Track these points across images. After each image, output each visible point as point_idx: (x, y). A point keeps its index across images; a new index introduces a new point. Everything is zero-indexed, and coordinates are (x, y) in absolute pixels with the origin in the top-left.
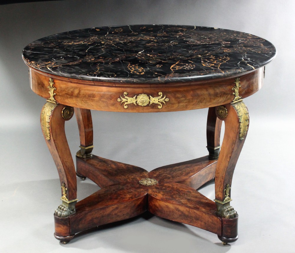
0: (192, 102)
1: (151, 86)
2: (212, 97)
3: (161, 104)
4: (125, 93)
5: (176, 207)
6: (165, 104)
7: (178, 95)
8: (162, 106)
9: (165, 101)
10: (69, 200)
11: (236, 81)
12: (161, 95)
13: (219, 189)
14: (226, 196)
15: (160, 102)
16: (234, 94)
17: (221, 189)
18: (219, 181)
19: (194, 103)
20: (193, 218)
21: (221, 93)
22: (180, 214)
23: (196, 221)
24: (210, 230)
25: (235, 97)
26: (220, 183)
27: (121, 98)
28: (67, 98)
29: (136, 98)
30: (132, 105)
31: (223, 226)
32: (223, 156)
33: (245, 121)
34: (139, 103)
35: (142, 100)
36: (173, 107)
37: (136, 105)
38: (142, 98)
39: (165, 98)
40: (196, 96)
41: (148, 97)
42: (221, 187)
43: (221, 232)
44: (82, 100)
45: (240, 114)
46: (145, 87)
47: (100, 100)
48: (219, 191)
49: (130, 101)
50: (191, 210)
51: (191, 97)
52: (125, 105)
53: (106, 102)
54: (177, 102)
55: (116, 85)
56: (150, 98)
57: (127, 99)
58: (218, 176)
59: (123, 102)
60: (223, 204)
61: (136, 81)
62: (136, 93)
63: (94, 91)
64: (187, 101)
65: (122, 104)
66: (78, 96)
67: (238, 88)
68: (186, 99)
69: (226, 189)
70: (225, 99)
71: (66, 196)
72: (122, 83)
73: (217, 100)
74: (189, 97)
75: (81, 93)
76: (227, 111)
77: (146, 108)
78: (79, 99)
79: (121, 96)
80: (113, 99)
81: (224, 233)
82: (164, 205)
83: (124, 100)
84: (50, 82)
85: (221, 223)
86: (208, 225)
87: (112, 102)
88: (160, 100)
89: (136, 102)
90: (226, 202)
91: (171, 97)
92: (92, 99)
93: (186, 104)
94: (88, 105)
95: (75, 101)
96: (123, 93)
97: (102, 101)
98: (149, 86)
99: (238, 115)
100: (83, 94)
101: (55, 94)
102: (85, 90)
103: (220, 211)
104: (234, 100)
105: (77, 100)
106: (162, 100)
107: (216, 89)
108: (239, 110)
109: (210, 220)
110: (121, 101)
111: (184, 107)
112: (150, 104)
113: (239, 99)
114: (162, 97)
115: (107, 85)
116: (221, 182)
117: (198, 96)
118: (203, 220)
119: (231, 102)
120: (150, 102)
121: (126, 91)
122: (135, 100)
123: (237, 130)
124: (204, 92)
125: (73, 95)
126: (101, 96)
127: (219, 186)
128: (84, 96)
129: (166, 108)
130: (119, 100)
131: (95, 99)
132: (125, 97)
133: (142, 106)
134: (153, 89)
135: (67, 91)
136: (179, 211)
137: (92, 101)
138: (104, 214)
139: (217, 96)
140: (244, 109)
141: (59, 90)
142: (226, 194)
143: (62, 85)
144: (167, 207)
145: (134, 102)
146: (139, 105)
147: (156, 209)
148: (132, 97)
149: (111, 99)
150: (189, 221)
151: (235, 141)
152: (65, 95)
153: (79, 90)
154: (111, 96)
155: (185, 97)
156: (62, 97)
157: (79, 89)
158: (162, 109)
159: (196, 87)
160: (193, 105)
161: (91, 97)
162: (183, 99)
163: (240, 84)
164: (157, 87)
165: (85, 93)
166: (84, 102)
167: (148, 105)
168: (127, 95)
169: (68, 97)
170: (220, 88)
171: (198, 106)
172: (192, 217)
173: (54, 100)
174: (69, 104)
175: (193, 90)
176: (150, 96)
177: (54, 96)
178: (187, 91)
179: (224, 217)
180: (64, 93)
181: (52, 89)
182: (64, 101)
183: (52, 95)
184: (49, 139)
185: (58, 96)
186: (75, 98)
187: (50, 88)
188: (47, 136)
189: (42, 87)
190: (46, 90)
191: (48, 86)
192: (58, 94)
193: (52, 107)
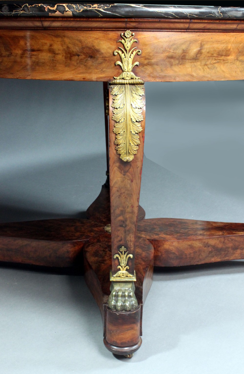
5: (204, 243)
22: (210, 250)
28: (172, 65)
44: (206, 65)
47: (237, 59)
66: (195, 59)
75: (203, 51)
78: (199, 63)
82: (186, 247)
84: (123, 41)
92: (224, 60)
95: (189, 70)
100: (208, 51)
101: (137, 63)
105: (195, 66)
125: (187, 57)
126: (240, 52)
128: (210, 55)
131: (229, 58)
135: (172, 51)
136: (209, 247)
137: (224, 63)
144: (191, 247)
147: (171, 256)
152: (167, 60)
153: (201, 44)
156: (156, 67)
157: (200, 42)
161: (222, 55)
166: (208, 68)
169: (174, 63)
172: (228, 248)
173: (134, 76)
174: (175, 79)
177: (135, 69)
181: (128, 55)
182: (162, 74)
183: (130, 67)
184: (130, 158)
185: (145, 67)
186: (191, 63)
187: (123, 52)
188: (128, 153)
189: (89, 59)
190: (105, 60)
191: (117, 51)
192: (146, 62)
193: (137, 90)
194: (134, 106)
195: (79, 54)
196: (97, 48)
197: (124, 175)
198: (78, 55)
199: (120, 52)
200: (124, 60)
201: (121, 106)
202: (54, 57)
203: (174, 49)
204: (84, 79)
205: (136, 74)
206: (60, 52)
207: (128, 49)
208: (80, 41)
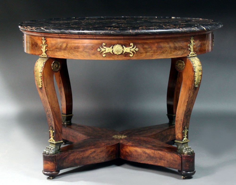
0: (157, 52)
1: (125, 38)
2: (172, 50)
3: (132, 53)
4: (104, 44)
5: (143, 151)
6: (135, 53)
7: (146, 46)
8: (133, 55)
9: (135, 51)
10: (56, 141)
11: (191, 39)
12: (132, 45)
13: (179, 131)
14: (184, 136)
15: (131, 51)
16: (190, 49)
17: (181, 130)
18: (178, 124)
19: (158, 53)
20: (158, 159)
21: (180, 47)
22: (147, 156)
23: (160, 161)
24: (172, 167)
25: (191, 52)
26: (180, 126)
27: (101, 48)
28: (57, 51)
29: (112, 48)
30: (109, 53)
31: (182, 162)
32: (182, 102)
33: (199, 72)
34: (115, 52)
35: (117, 49)
36: (142, 56)
37: (112, 54)
38: (117, 48)
39: (135, 48)
40: (160, 48)
41: (122, 47)
42: (180, 129)
43: (181, 167)
44: (69, 52)
45: (195, 65)
46: (120, 39)
47: (84, 51)
48: (179, 133)
49: (108, 51)
50: (155, 151)
51: (156, 49)
52: (103, 53)
53: (88, 52)
54: (145, 52)
55: (97, 37)
56: (123, 48)
57: (105, 49)
58: (177, 120)
59: (102, 51)
60: (182, 143)
61: (112, 33)
62: (112, 44)
63: (79, 43)
64: (153, 52)
65: (101, 53)
66: (65, 49)
67: (193, 45)
68: (152, 50)
69: (184, 130)
70: (182, 52)
71: (53, 138)
72: (101, 35)
73: (177, 52)
74: (154, 48)
75: (68, 46)
76: (184, 63)
77: (120, 56)
78: (66, 51)
79: (100, 47)
80: (94, 50)
81: (184, 168)
82: (133, 150)
83: (103, 50)
84: (42, 41)
85: (181, 159)
86: (170, 162)
87: (93, 51)
88: (131, 49)
89: (113, 51)
90: (185, 142)
91: (140, 47)
92: (77, 51)
93: (152, 53)
94: (73, 56)
95: (63, 54)
96: (102, 44)
97: (85, 51)
98: (123, 38)
99: (193, 66)
101: (46, 50)
102: (72, 43)
103: (179, 149)
104: (190, 54)
106: (132, 50)
107: (175, 43)
108: (194, 62)
109: (172, 158)
110: (100, 51)
111: (150, 56)
112: (124, 53)
113: (193, 54)
114: (133, 47)
115: (90, 37)
116: (180, 124)
117: (162, 48)
118: (166, 159)
119: (188, 56)
120: (123, 51)
121: (104, 43)
122: (112, 50)
123: (192, 77)
124: (166, 45)
125: (62, 48)
126: (84, 48)
127: (179, 128)
128: (71, 48)
129: (136, 56)
130: (99, 50)
131: (79, 50)
132: (103, 47)
133: (117, 54)
134: (125, 40)
135: (56, 45)
136: (146, 154)
137: (77, 52)
138: (84, 156)
139: (176, 50)
140: (197, 62)
141: (50, 46)
142: (184, 135)
143: (52, 41)
144: (136, 151)
145: (111, 51)
146: (115, 53)
147: (127, 154)
148: (109, 47)
149: (92, 50)
150: (154, 162)
151: (191, 88)
152: (55, 49)
153: (67, 44)
154: (92, 47)
155: (151, 48)
156: (52, 51)
157: (66, 43)
158: (133, 57)
159: (160, 40)
160: (157, 55)
161: (76, 49)
162: (149, 49)
163: (194, 42)
164: (129, 39)
165: (71, 46)
166: (70, 53)
167: (122, 54)
168: (105, 46)
169: (58, 51)
170: (179, 43)
171: (161, 56)
172: (157, 157)
173: (46, 55)
174: (58, 57)
175: (157, 43)
176: (124, 46)
177: (46, 52)
178: (153, 43)
179: (183, 154)
180: (54, 48)
181: (44, 46)
182: (54, 55)
185: (49, 51)
186: (63, 51)
189: (36, 47)
190: (39, 48)
192: (49, 49)
193: (44, 60)
195: (34, 45)
196: (37, 43)
199: (42, 45)
200: (43, 48)
201: (37, 66)
204: (35, 54)
207: (44, 44)
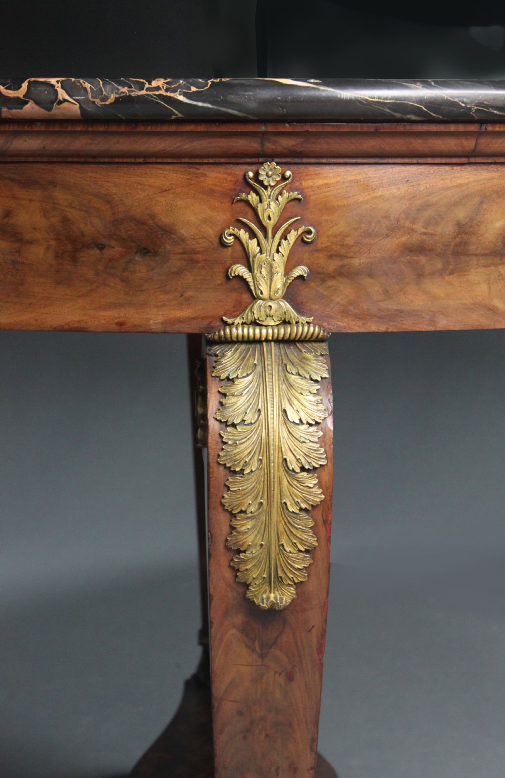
28: (420, 276)
66: (503, 252)
84: (253, 198)
95: (482, 289)
101: (301, 270)
105: (502, 278)
125: (472, 248)
135: (419, 227)
152: (405, 259)
156: (366, 282)
169: (428, 269)
173: (293, 314)
174: (432, 322)
177: (294, 290)
181: (270, 245)
182: (391, 305)
183: (279, 282)
184: (283, 597)
185: (331, 283)
186: (486, 266)
187: (253, 235)
188: (275, 580)
189: (138, 258)
190: (193, 262)
191: (231, 230)
192: (332, 266)
193: (304, 360)
194: (293, 416)
195: (105, 241)
196: (165, 220)
197: (262, 656)
198: (101, 247)
199: (243, 235)
200: (259, 259)
201: (249, 418)
202: (19, 252)
203: (428, 223)
204: (120, 324)
205: (299, 307)
206: (38, 235)
207: (270, 225)
208: (108, 199)
